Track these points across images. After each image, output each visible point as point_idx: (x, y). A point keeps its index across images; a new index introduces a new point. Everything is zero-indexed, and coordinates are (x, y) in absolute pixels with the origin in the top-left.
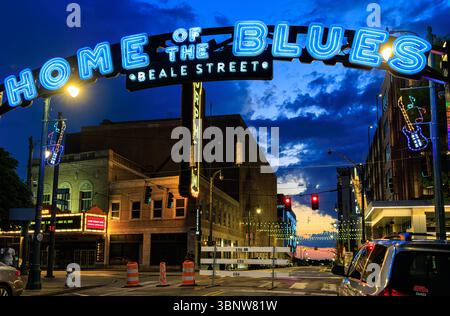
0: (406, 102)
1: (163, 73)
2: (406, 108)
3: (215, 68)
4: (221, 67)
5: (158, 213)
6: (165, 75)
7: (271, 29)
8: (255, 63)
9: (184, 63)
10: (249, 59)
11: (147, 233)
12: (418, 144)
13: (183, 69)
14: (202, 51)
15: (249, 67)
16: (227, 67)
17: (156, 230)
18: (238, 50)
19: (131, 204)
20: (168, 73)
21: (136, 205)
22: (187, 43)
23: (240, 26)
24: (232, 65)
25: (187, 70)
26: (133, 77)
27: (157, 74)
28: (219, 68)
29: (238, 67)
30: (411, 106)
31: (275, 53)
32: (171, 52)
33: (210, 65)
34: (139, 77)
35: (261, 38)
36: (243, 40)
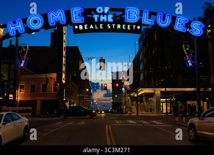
0: (186, 47)
1: (91, 27)
2: (186, 50)
3: (116, 26)
4: (119, 26)
5: (44, 90)
6: (92, 27)
7: (141, 12)
8: (134, 26)
9: (101, 23)
10: (132, 24)
11: (39, 99)
12: (190, 64)
13: (101, 26)
14: (110, 19)
15: (132, 27)
16: (122, 27)
17: (43, 98)
18: (127, 20)
19: (30, 86)
20: (94, 27)
21: (33, 86)
22: (103, 14)
23: (127, 9)
24: (124, 26)
25: (103, 26)
26: (76, 27)
27: (88, 27)
28: (118, 27)
29: (126, 27)
30: (187, 49)
31: (143, 23)
32: (96, 17)
33: (114, 25)
34: (80, 27)
35: (137, 15)
36: (129, 15)
